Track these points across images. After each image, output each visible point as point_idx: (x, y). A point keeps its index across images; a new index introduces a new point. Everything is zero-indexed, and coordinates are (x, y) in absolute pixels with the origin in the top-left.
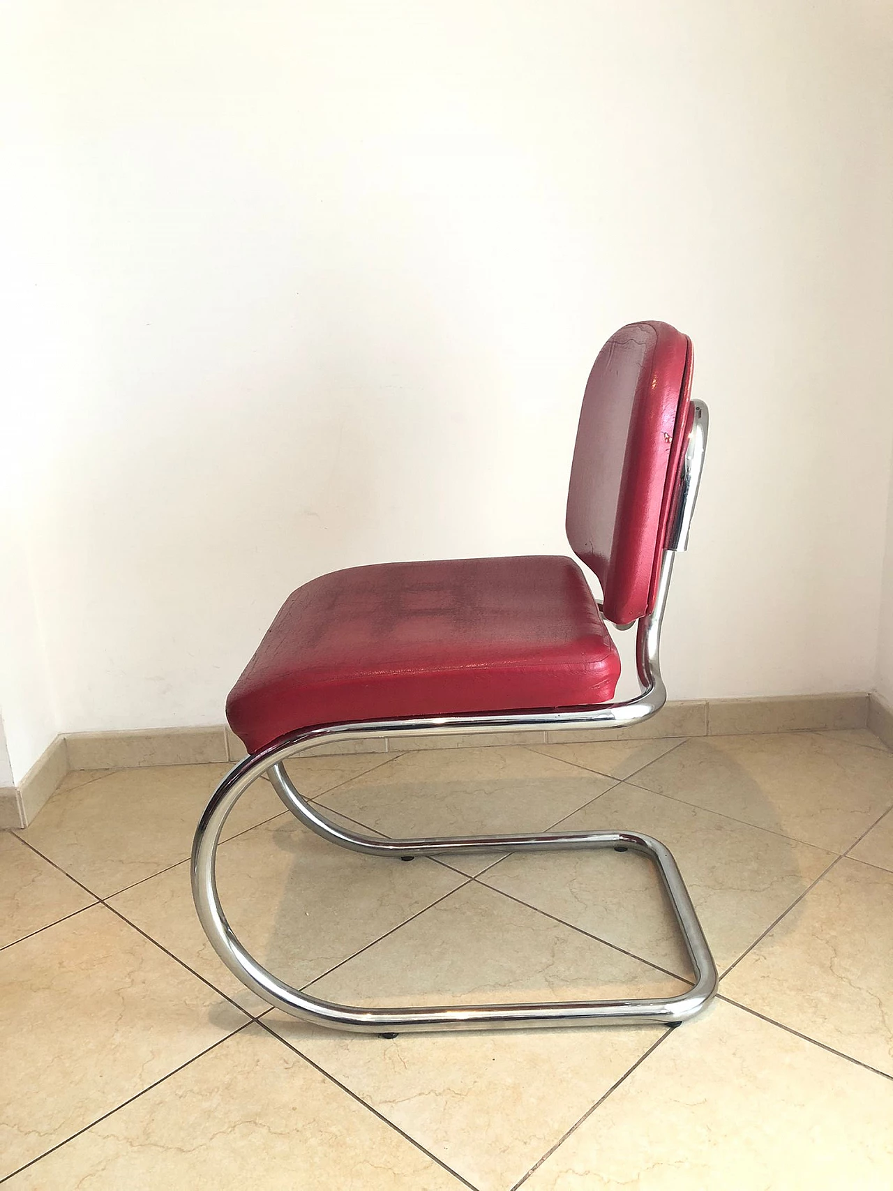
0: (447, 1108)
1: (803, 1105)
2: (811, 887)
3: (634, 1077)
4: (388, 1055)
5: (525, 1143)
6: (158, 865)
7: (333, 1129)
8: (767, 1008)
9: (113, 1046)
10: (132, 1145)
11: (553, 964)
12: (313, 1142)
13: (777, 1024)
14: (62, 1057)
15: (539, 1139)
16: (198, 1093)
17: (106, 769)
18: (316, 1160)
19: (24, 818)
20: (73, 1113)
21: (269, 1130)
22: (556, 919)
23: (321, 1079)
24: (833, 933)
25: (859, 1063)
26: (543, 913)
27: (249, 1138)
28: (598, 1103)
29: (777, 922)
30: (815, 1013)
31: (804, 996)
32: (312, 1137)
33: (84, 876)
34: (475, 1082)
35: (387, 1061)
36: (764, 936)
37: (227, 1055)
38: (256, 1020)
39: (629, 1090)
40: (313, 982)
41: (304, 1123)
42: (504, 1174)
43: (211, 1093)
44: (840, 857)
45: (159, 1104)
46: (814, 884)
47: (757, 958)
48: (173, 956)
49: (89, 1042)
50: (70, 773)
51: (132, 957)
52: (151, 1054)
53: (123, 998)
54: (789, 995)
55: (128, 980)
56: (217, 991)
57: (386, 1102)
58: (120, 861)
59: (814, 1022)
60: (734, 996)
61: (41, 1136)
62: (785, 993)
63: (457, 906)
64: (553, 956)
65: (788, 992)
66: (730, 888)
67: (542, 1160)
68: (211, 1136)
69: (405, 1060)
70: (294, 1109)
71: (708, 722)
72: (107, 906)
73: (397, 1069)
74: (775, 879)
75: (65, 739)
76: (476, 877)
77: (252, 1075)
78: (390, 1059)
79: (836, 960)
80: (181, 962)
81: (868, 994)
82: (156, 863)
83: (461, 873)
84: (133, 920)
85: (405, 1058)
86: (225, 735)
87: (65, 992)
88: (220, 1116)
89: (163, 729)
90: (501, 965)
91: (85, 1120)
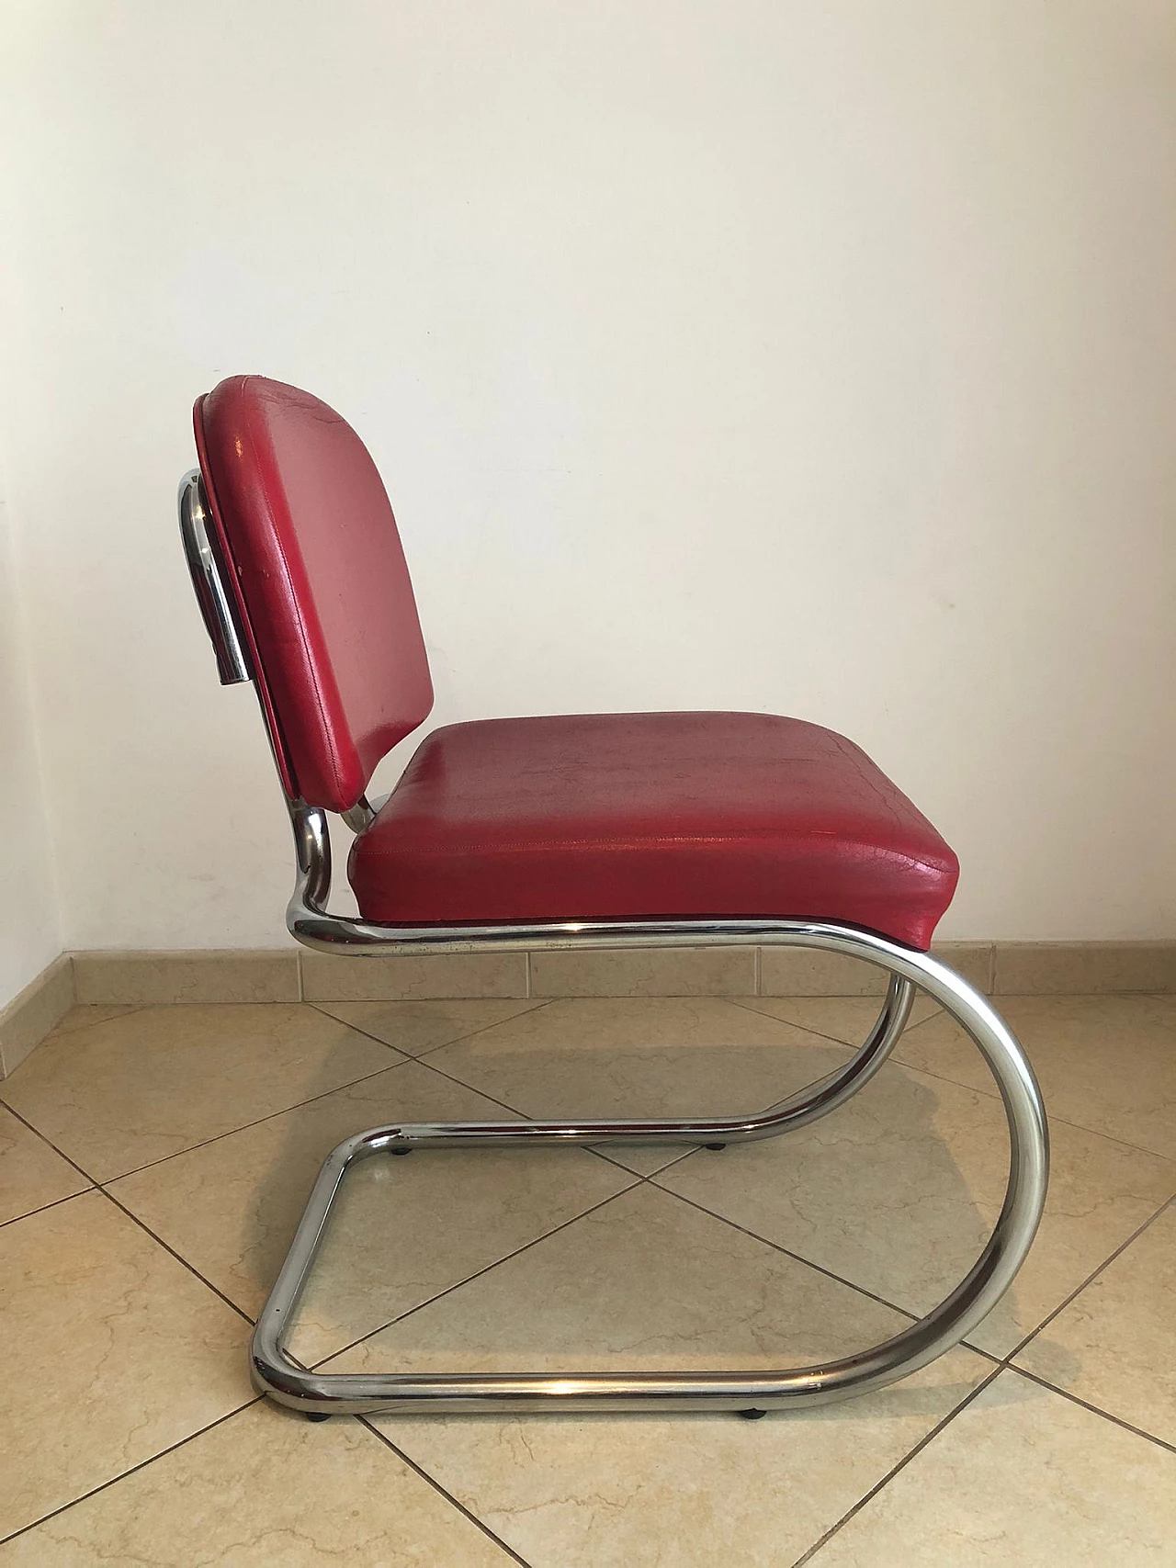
0: (594, 1525)
1: (1159, 1547)
2: (1156, 1215)
3: (889, 1491)
4: (507, 1437)
6: (186, 1139)
7: (413, 1549)
8: (1098, 1395)
9: (88, 1402)
10: (100, 1556)
11: (763, 1309)
12: (380, 1566)
13: (1114, 1419)
14: (10, 1414)
16: (209, 1481)
17: (128, 1005)
20: (16, 1499)
21: (314, 1545)
22: (770, 1244)
23: (399, 1469)
26: (750, 1233)
27: (282, 1556)
28: (833, 1531)
29: (1107, 1263)
31: (1154, 1379)
32: (379, 1560)
33: (77, 1150)
34: (640, 1486)
35: (505, 1445)
36: (1087, 1283)
39: (882, 1511)
40: (398, 1319)
41: (369, 1538)
43: (228, 1482)
45: (148, 1493)
46: (1162, 1210)
47: (1078, 1315)
48: (194, 1271)
49: (56, 1393)
50: (76, 1008)
51: (134, 1269)
52: (144, 1417)
53: (112, 1330)
54: (1132, 1376)
55: (123, 1303)
57: (498, 1510)
58: (132, 1131)
60: (1047, 1373)
62: (1125, 1373)
63: (622, 1219)
65: (1129, 1370)
68: (222, 1548)
69: (532, 1446)
70: (355, 1514)
71: (994, 975)
72: (106, 1194)
73: (519, 1459)
74: (1101, 1200)
75: (71, 959)
76: (651, 1176)
77: (294, 1456)
78: (508, 1442)
80: (205, 1281)
82: (183, 1137)
83: (628, 1170)
84: (141, 1215)
85: (531, 1443)
86: (298, 963)
87: (27, 1318)
88: (239, 1519)
89: (210, 951)
90: (684, 1308)
91: (32, 1512)
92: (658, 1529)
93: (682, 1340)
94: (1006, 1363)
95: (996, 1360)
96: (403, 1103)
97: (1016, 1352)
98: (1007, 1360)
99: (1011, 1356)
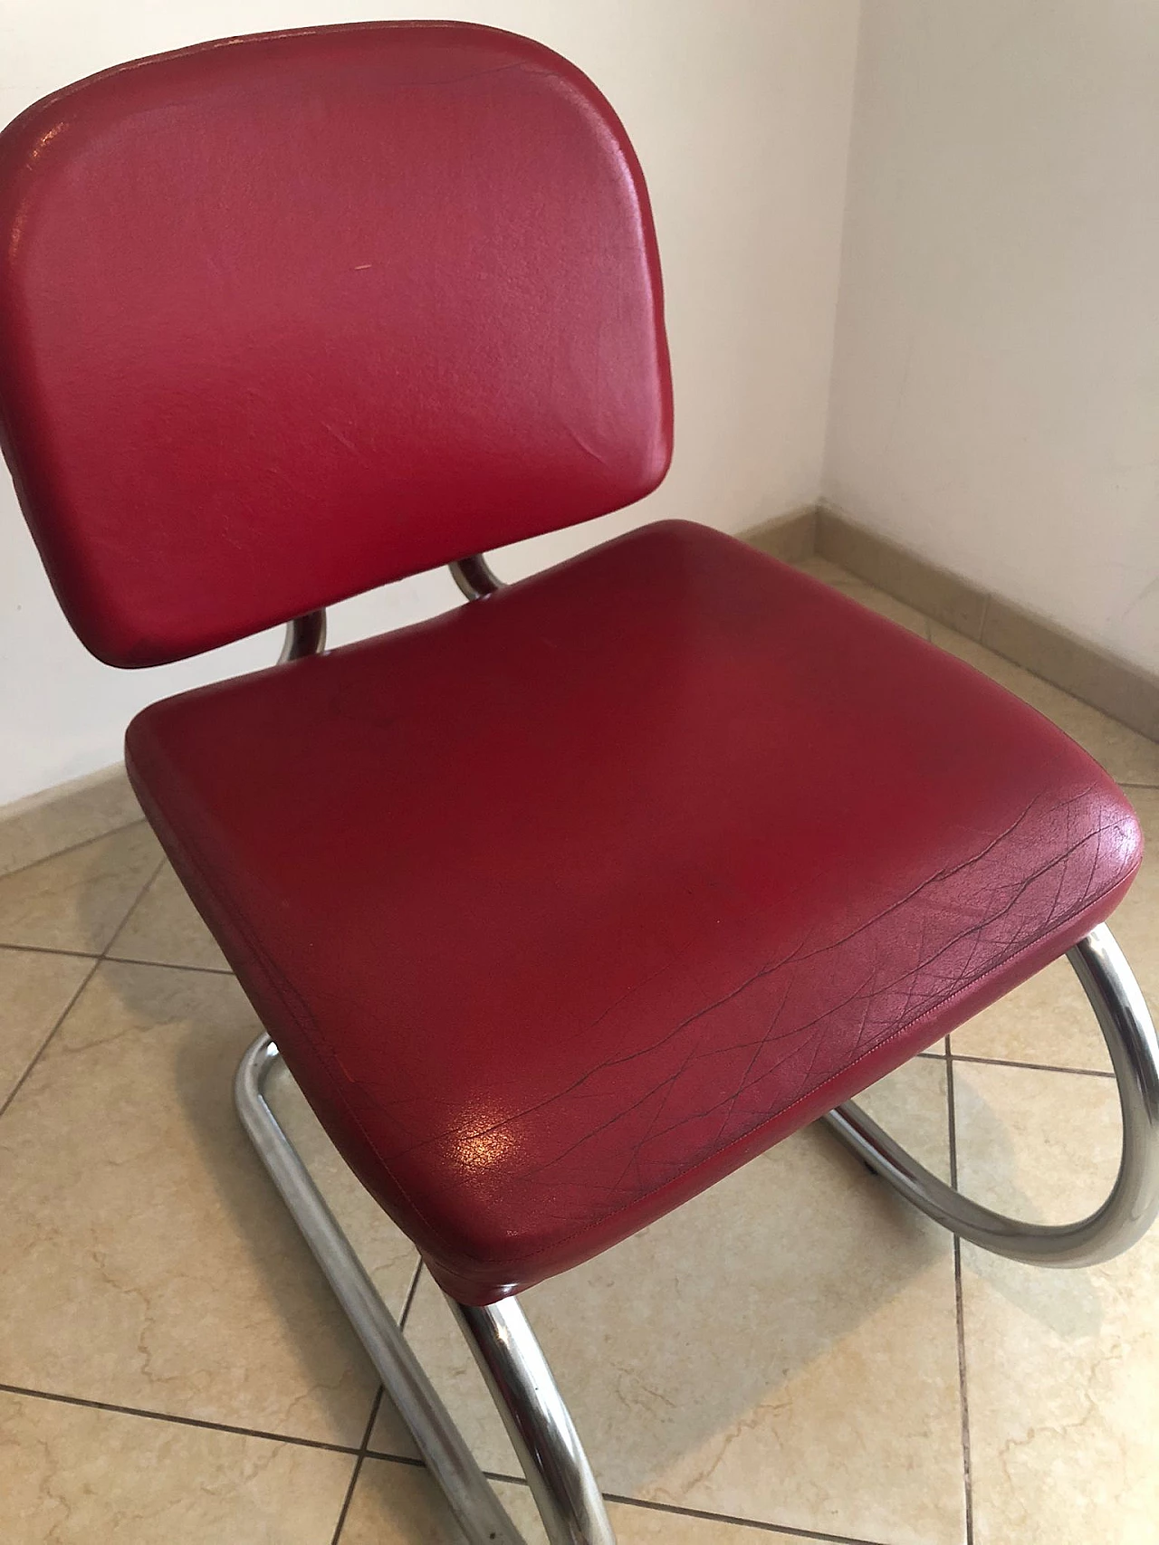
5: (925, 1435)
15: (935, 1417)
35: (635, 1408)
56: (249, 1432)
57: (692, 1485)
67: (966, 1448)
73: (661, 1415)
78: (635, 1402)
85: (657, 1389)
92: (835, 1405)
98: (947, 1052)
99: (947, 1046)
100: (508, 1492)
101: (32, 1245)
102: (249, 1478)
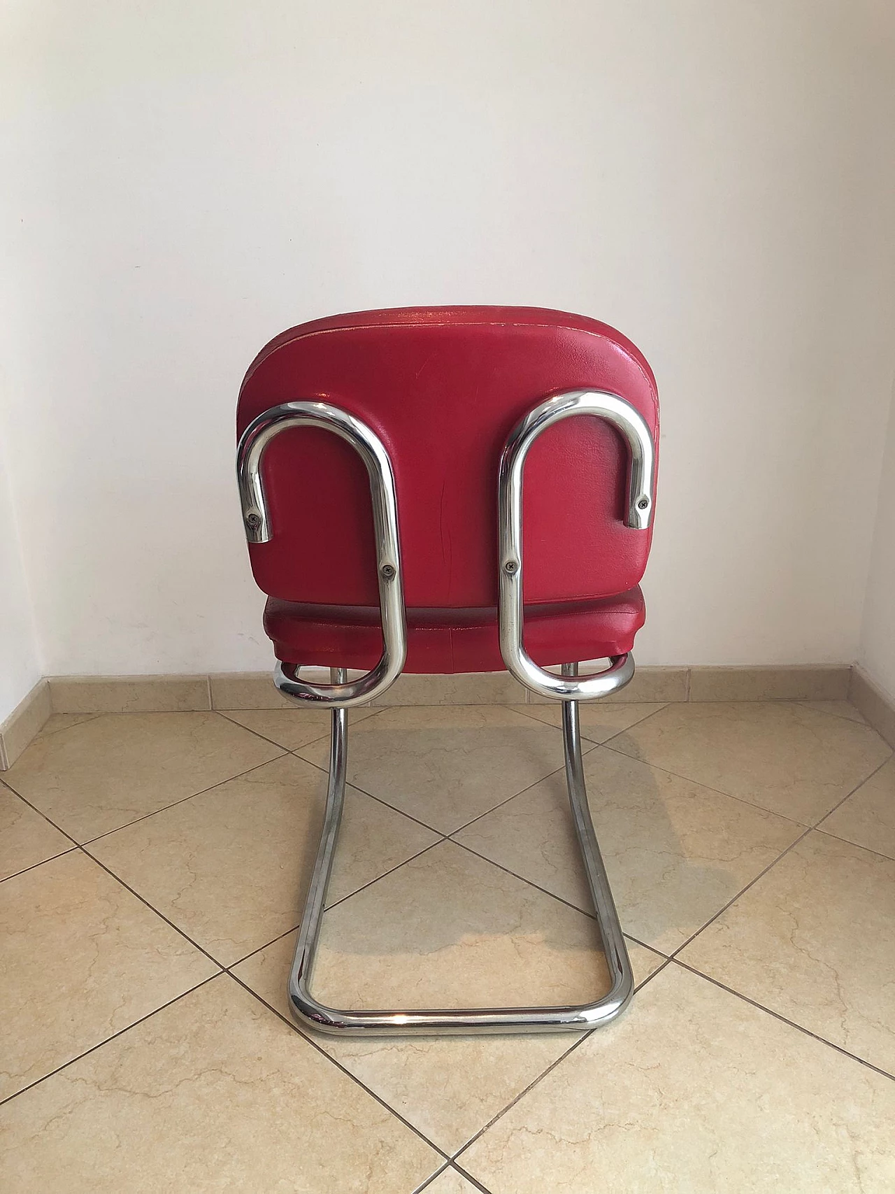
0: (408, 1063)
1: (754, 1074)
2: (779, 859)
5: (482, 1100)
6: (137, 813)
7: (297, 1080)
8: (725, 977)
9: (85, 991)
10: (99, 1089)
11: (520, 925)
12: (276, 1091)
13: (735, 993)
14: (35, 1001)
15: (495, 1096)
16: (166, 1040)
17: (89, 713)
18: (278, 1109)
19: (5, 761)
20: (43, 1055)
21: (234, 1078)
22: (526, 881)
23: (286, 1031)
24: (797, 905)
25: (812, 1034)
26: (514, 874)
27: (214, 1086)
28: (555, 1065)
29: (743, 892)
30: (772, 983)
31: (763, 967)
32: (275, 1087)
33: (63, 821)
34: (437, 1040)
36: (728, 905)
37: (195, 1005)
38: (227, 970)
39: (586, 1051)
41: (268, 1074)
42: (460, 1130)
43: (179, 1041)
44: (810, 829)
45: (128, 1049)
46: (783, 855)
47: (720, 927)
48: (148, 905)
49: (64, 986)
50: (53, 716)
51: (108, 903)
52: (122, 1000)
53: (97, 944)
54: (749, 965)
55: (103, 926)
56: (190, 940)
57: (349, 1055)
58: (99, 807)
59: (771, 992)
60: (695, 964)
61: (11, 1078)
62: (745, 963)
63: (430, 865)
64: (521, 918)
65: (748, 962)
66: (700, 857)
67: (498, 1117)
68: (176, 1082)
70: (260, 1059)
71: (689, 689)
72: (86, 852)
74: (745, 849)
75: (48, 682)
76: (450, 836)
77: (220, 1024)
79: (797, 932)
80: (156, 912)
81: (826, 967)
82: (134, 811)
83: (436, 832)
84: (110, 866)
86: (208, 684)
87: (40, 936)
88: (187, 1063)
89: (146, 676)
90: (470, 925)
91: (54, 1063)
92: (448, 1064)
93: (467, 947)
94: (671, 959)
95: (665, 957)
96: (284, 785)
97: (679, 951)
98: (672, 956)
99: (675, 954)
100: (269, 1014)
101: (173, 841)
102: (177, 955)
